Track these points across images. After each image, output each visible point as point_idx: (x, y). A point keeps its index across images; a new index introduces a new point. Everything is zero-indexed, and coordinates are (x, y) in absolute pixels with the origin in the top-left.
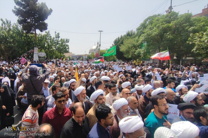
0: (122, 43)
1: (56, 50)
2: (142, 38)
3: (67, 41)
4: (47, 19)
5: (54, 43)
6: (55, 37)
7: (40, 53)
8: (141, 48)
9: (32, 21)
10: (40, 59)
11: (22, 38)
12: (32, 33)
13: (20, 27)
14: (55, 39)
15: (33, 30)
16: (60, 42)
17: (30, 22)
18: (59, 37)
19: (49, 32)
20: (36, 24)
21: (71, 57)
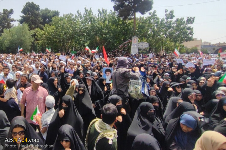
1: (167, 37)
3: (190, 21)
5: (163, 28)
6: (165, 18)
7: (140, 44)
10: (140, 52)
11: (117, 27)
12: (130, 19)
13: (117, 14)
14: (165, 21)
15: (132, 14)
16: (175, 25)
17: (128, 5)
18: (172, 17)
19: (154, 12)
20: (136, 5)
21: (199, 48)
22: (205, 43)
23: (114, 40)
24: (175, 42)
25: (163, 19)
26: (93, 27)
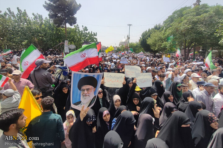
0: (149, 36)
2: (169, 32)
3: (95, 35)
4: (76, 13)
6: (83, 30)
7: (71, 46)
8: (167, 41)
9: (62, 15)
10: (70, 51)
12: (63, 27)
13: (51, 22)
14: (83, 32)
15: (64, 24)
17: (60, 17)
18: (87, 30)
19: (77, 26)
20: (66, 18)
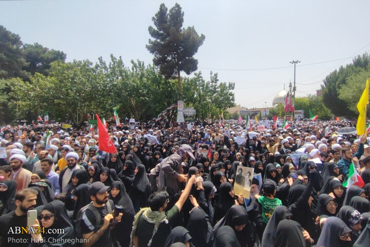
1: (213, 102)
3: (232, 86)
4: (196, 52)
5: (209, 92)
6: (210, 81)
7: (187, 110)
9: (174, 58)
10: (187, 119)
11: (159, 87)
12: (174, 78)
13: (157, 70)
14: (211, 84)
15: (176, 72)
16: (219, 89)
17: (171, 60)
18: (217, 80)
19: (200, 74)
20: (180, 62)
21: (239, 113)
22: (243, 108)
23: (155, 104)
24: (220, 108)
25: (209, 82)
26: (125, 85)
